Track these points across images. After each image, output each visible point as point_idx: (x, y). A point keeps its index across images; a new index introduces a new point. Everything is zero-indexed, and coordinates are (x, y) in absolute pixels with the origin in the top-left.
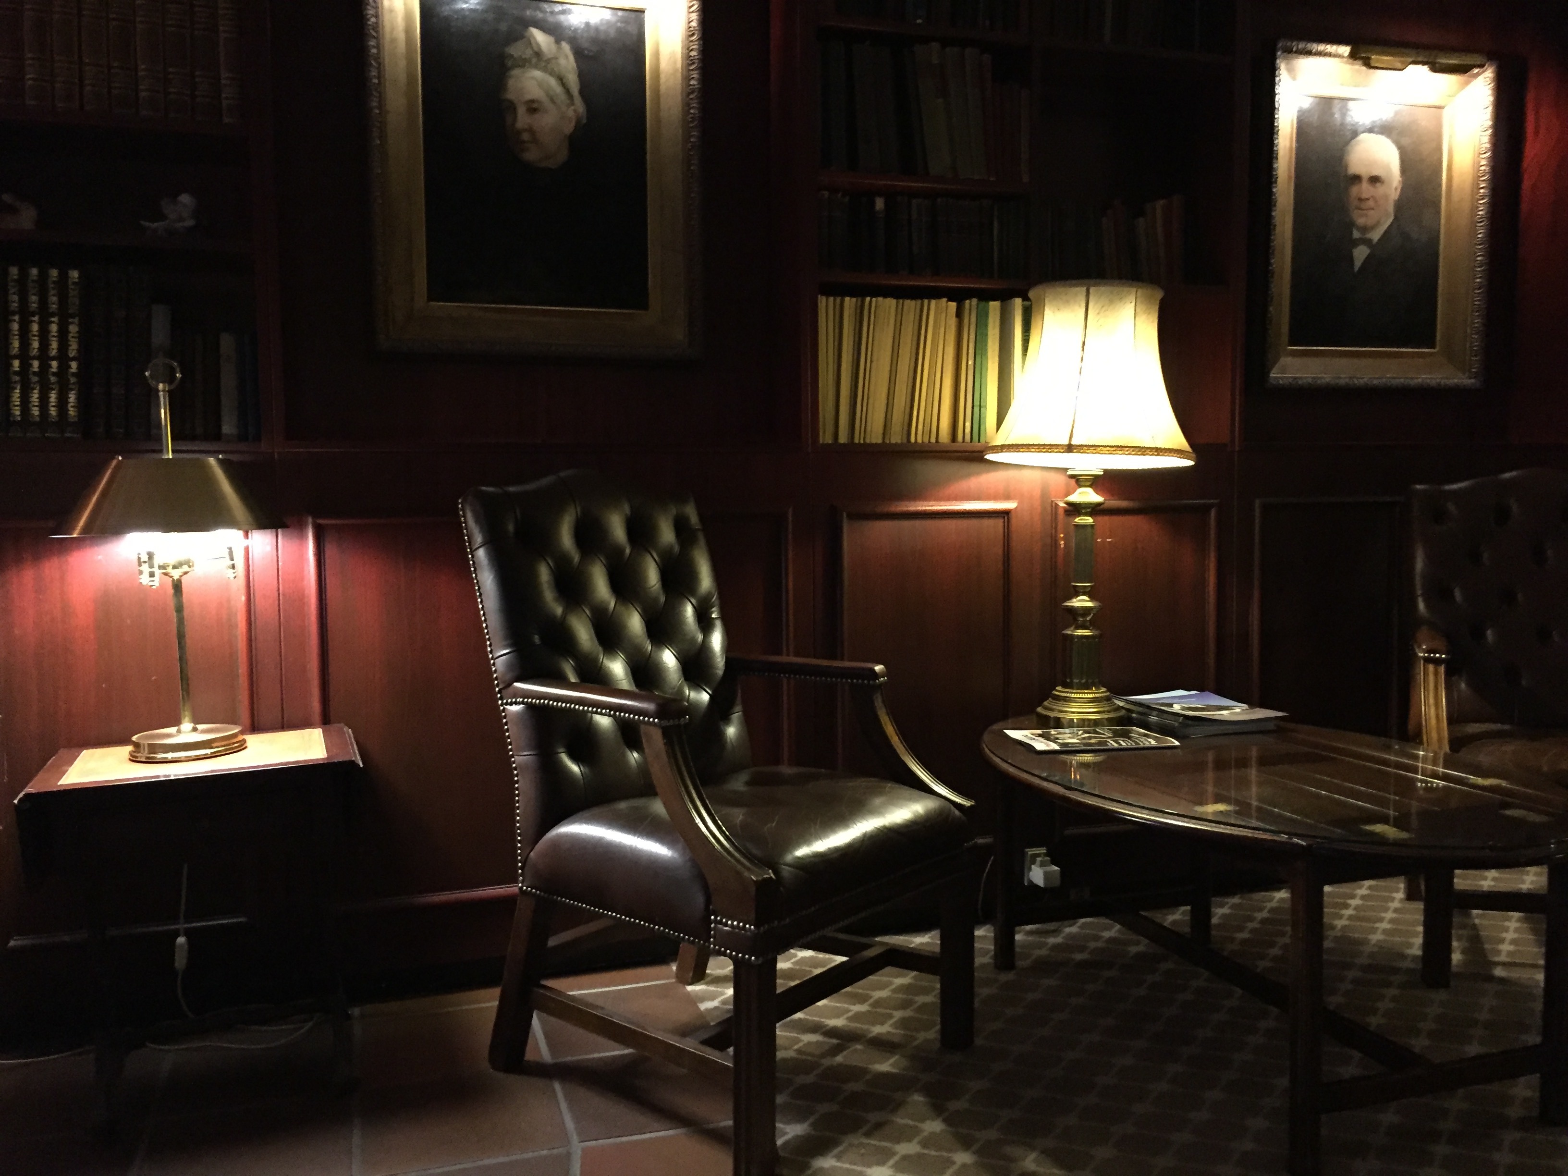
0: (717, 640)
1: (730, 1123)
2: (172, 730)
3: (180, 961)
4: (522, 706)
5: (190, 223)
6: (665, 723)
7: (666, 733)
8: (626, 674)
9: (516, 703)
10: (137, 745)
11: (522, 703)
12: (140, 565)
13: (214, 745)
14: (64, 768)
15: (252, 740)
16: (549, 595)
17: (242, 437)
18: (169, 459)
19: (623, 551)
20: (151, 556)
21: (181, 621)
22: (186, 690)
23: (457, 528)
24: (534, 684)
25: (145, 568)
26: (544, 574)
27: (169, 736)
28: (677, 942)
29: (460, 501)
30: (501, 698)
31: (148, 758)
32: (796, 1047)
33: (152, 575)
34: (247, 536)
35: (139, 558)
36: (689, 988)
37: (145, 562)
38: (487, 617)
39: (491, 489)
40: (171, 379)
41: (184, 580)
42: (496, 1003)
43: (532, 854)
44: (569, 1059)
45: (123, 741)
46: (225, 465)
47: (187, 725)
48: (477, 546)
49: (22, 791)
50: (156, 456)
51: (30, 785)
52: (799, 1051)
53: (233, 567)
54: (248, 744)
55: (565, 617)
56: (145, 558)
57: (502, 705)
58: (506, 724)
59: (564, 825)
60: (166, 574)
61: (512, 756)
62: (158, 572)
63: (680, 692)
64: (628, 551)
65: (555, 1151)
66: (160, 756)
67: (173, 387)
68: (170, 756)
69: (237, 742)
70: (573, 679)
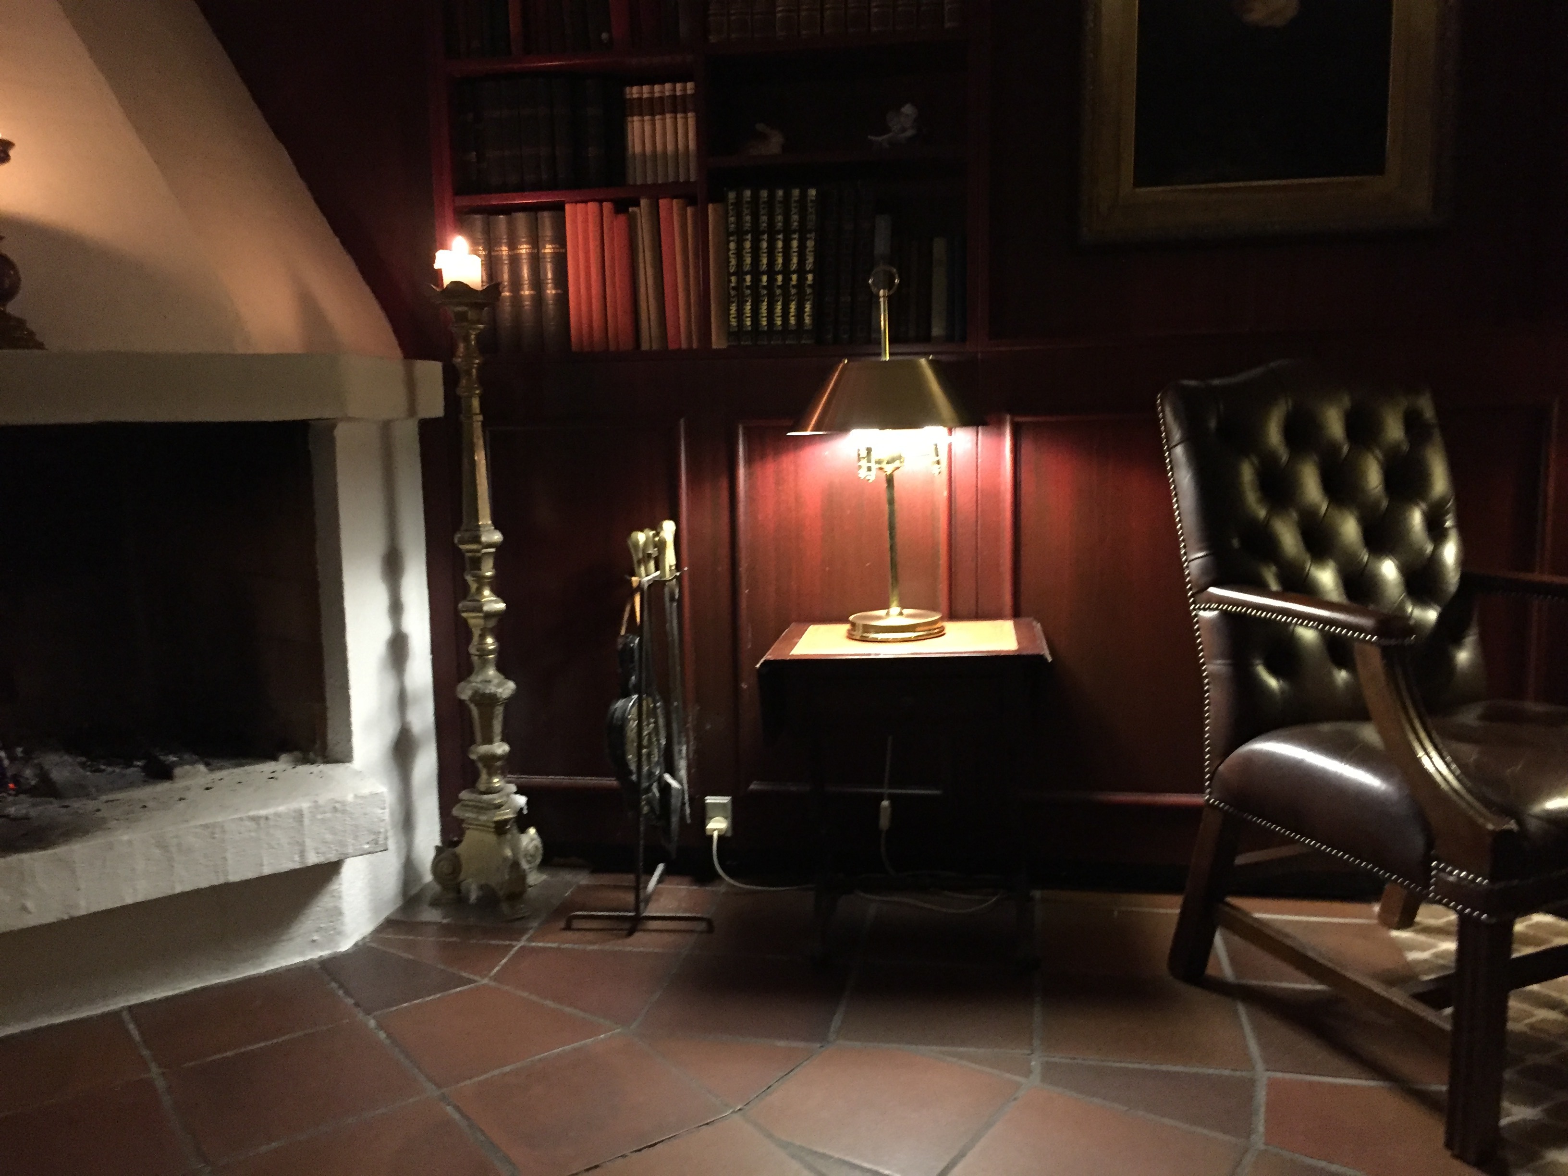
0: (1450, 552)
1: (1444, 1088)
2: (882, 613)
3: (884, 822)
4: (1216, 613)
5: (910, 133)
6: (1385, 642)
7: (1386, 652)
8: (1337, 585)
9: (1209, 609)
10: (853, 625)
11: (1216, 609)
12: (859, 460)
13: (918, 629)
14: (795, 640)
15: (951, 627)
16: (1252, 498)
17: (949, 338)
18: (886, 361)
19: (1340, 448)
20: (869, 451)
21: (892, 513)
22: (895, 578)
23: (1154, 425)
24: (1232, 589)
25: (864, 463)
26: (1247, 473)
27: (879, 618)
28: (1383, 882)
29: (1159, 395)
30: (1194, 602)
31: (862, 636)
32: (1527, 1021)
33: (869, 469)
34: (950, 431)
35: (859, 455)
36: (1395, 933)
37: (864, 458)
38: (1182, 518)
39: (1193, 383)
40: (889, 285)
41: (896, 474)
42: (1177, 911)
43: (1221, 768)
44: (1254, 982)
45: (841, 619)
46: (936, 365)
47: (895, 609)
48: (1174, 444)
49: (762, 657)
50: (874, 359)
51: (768, 653)
52: (1532, 1026)
53: (938, 462)
54: (946, 631)
55: (1269, 520)
56: (864, 453)
57: (1194, 609)
58: (1198, 629)
59: (1256, 742)
60: (881, 469)
61: (1203, 664)
62: (874, 467)
63: (1401, 608)
64: (1345, 449)
65: (1238, 1074)
66: (873, 636)
67: (891, 292)
68: (880, 636)
69: (938, 628)
70: (1274, 587)
